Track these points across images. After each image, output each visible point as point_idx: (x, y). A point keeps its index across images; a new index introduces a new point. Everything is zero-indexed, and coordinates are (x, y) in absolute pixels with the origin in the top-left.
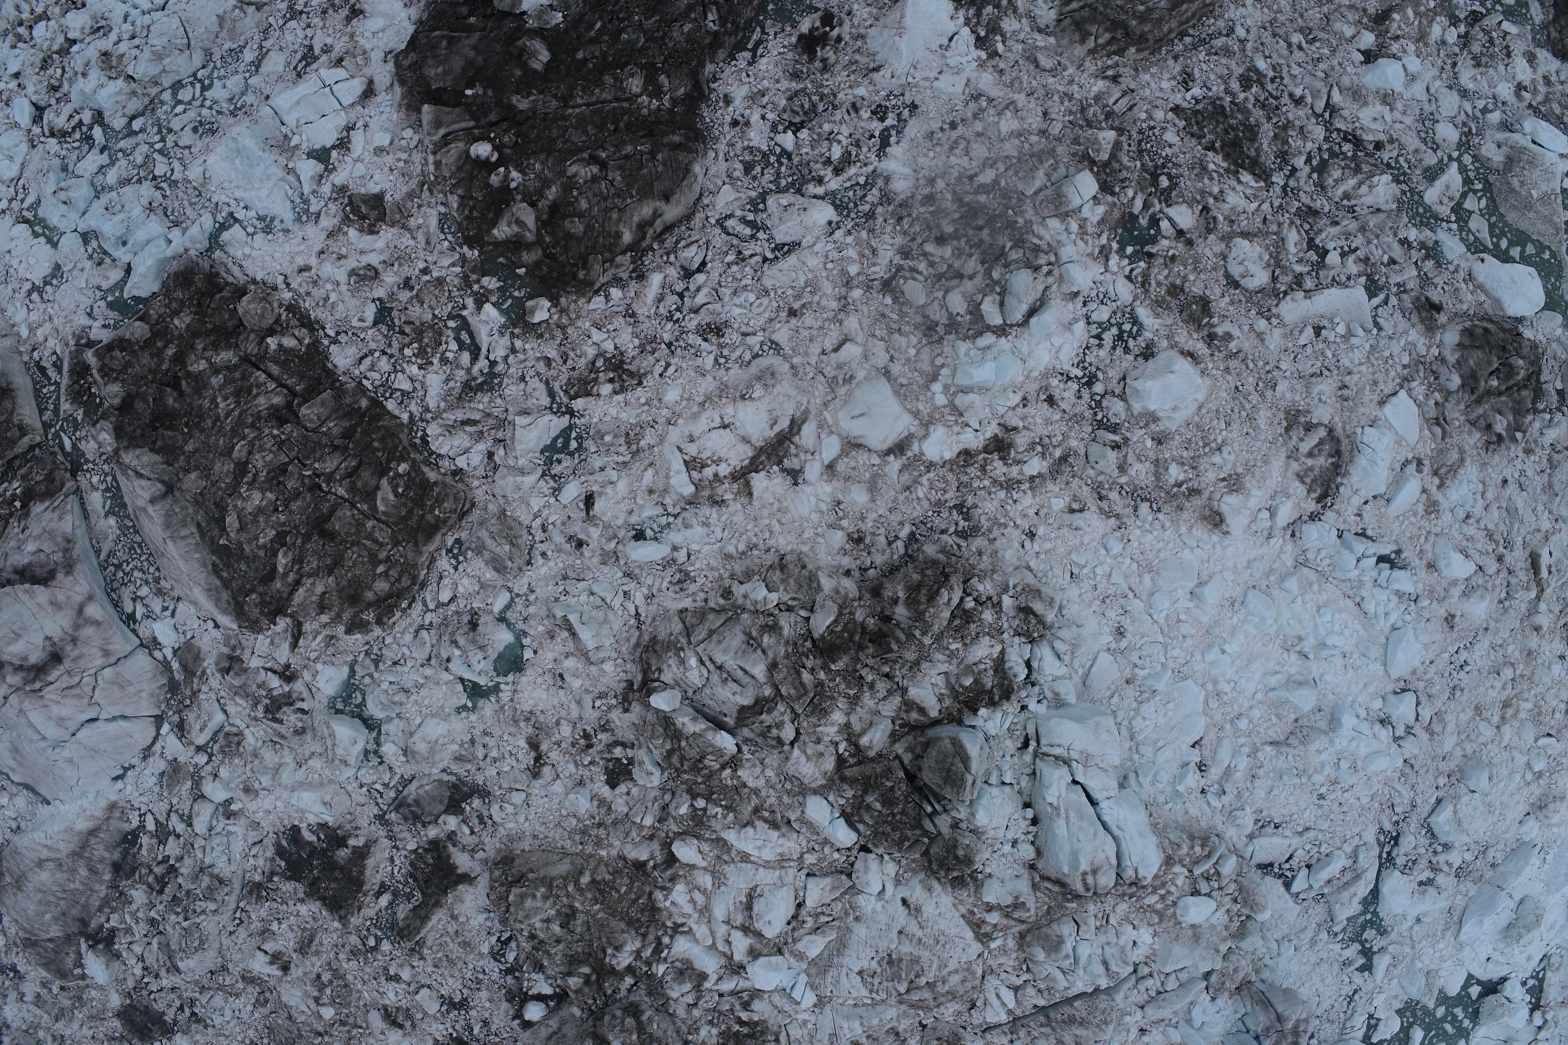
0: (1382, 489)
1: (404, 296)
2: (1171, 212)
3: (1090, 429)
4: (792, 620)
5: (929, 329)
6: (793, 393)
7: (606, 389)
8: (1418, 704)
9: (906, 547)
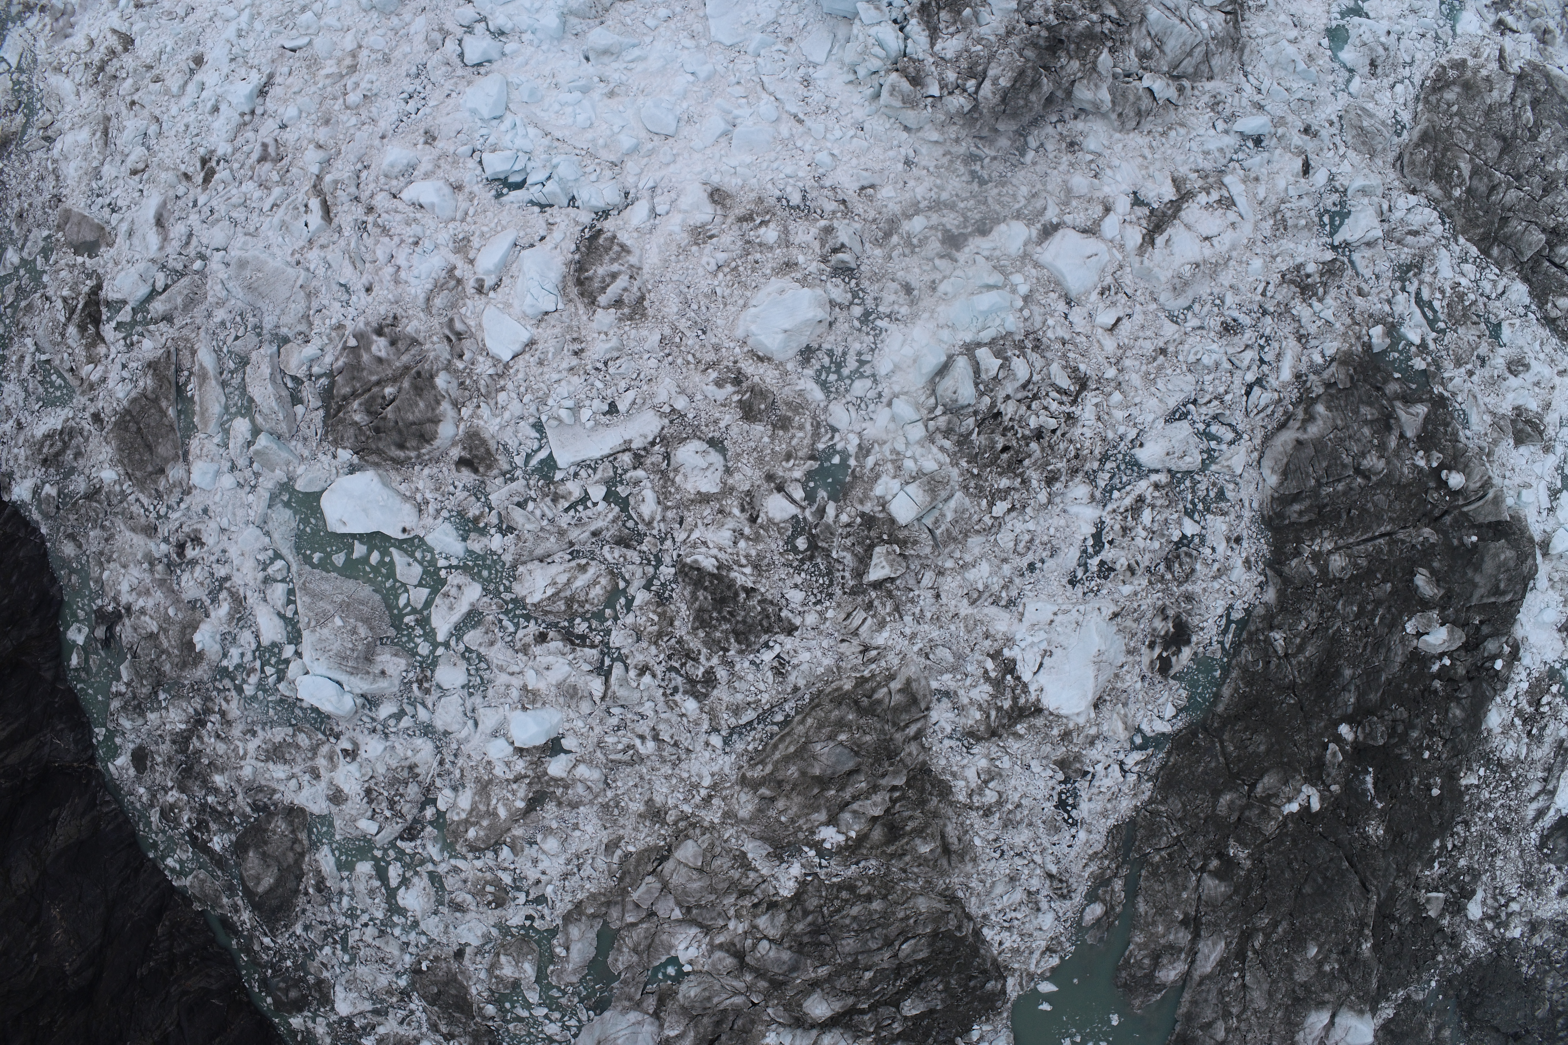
0: (525, 253)
1: (1483, 349)
2: (793, 510)
3: (862, 268)
4: (1128, 63)
5: (1037, 346)
6: (1156, 269)
7: (1311, 268)
8: (461, 55)
9: (1026, 143)
